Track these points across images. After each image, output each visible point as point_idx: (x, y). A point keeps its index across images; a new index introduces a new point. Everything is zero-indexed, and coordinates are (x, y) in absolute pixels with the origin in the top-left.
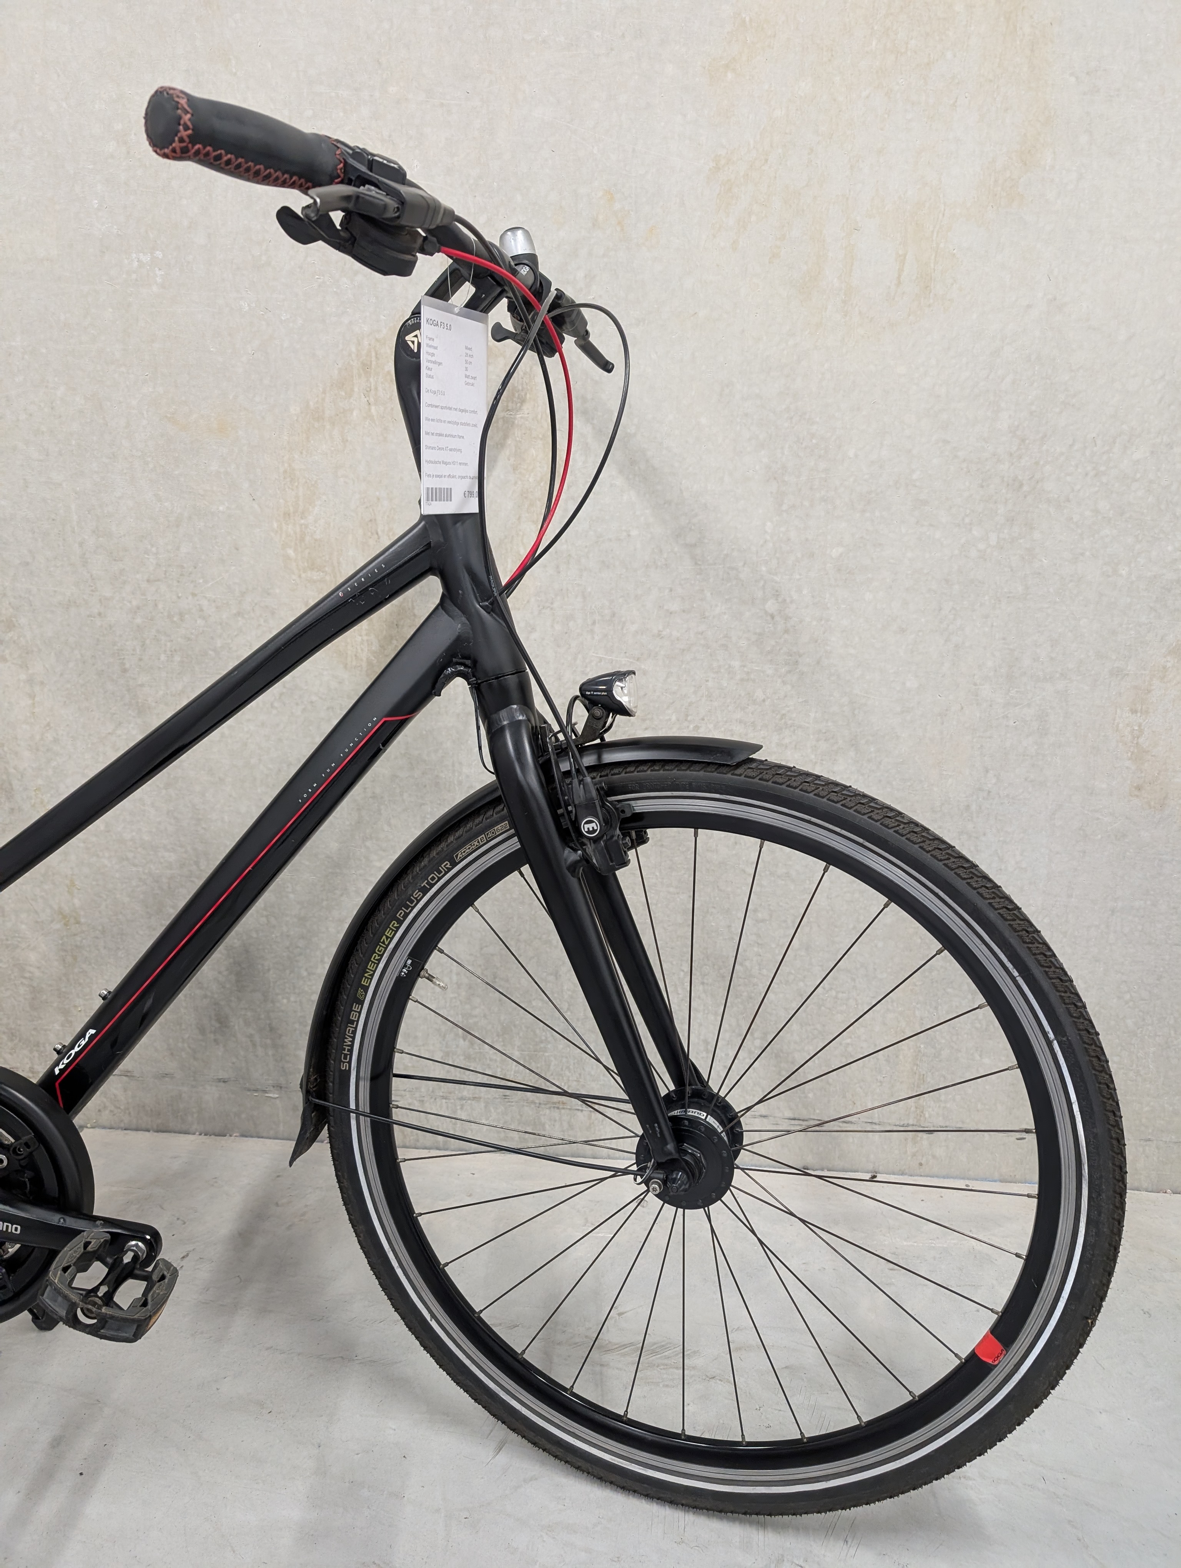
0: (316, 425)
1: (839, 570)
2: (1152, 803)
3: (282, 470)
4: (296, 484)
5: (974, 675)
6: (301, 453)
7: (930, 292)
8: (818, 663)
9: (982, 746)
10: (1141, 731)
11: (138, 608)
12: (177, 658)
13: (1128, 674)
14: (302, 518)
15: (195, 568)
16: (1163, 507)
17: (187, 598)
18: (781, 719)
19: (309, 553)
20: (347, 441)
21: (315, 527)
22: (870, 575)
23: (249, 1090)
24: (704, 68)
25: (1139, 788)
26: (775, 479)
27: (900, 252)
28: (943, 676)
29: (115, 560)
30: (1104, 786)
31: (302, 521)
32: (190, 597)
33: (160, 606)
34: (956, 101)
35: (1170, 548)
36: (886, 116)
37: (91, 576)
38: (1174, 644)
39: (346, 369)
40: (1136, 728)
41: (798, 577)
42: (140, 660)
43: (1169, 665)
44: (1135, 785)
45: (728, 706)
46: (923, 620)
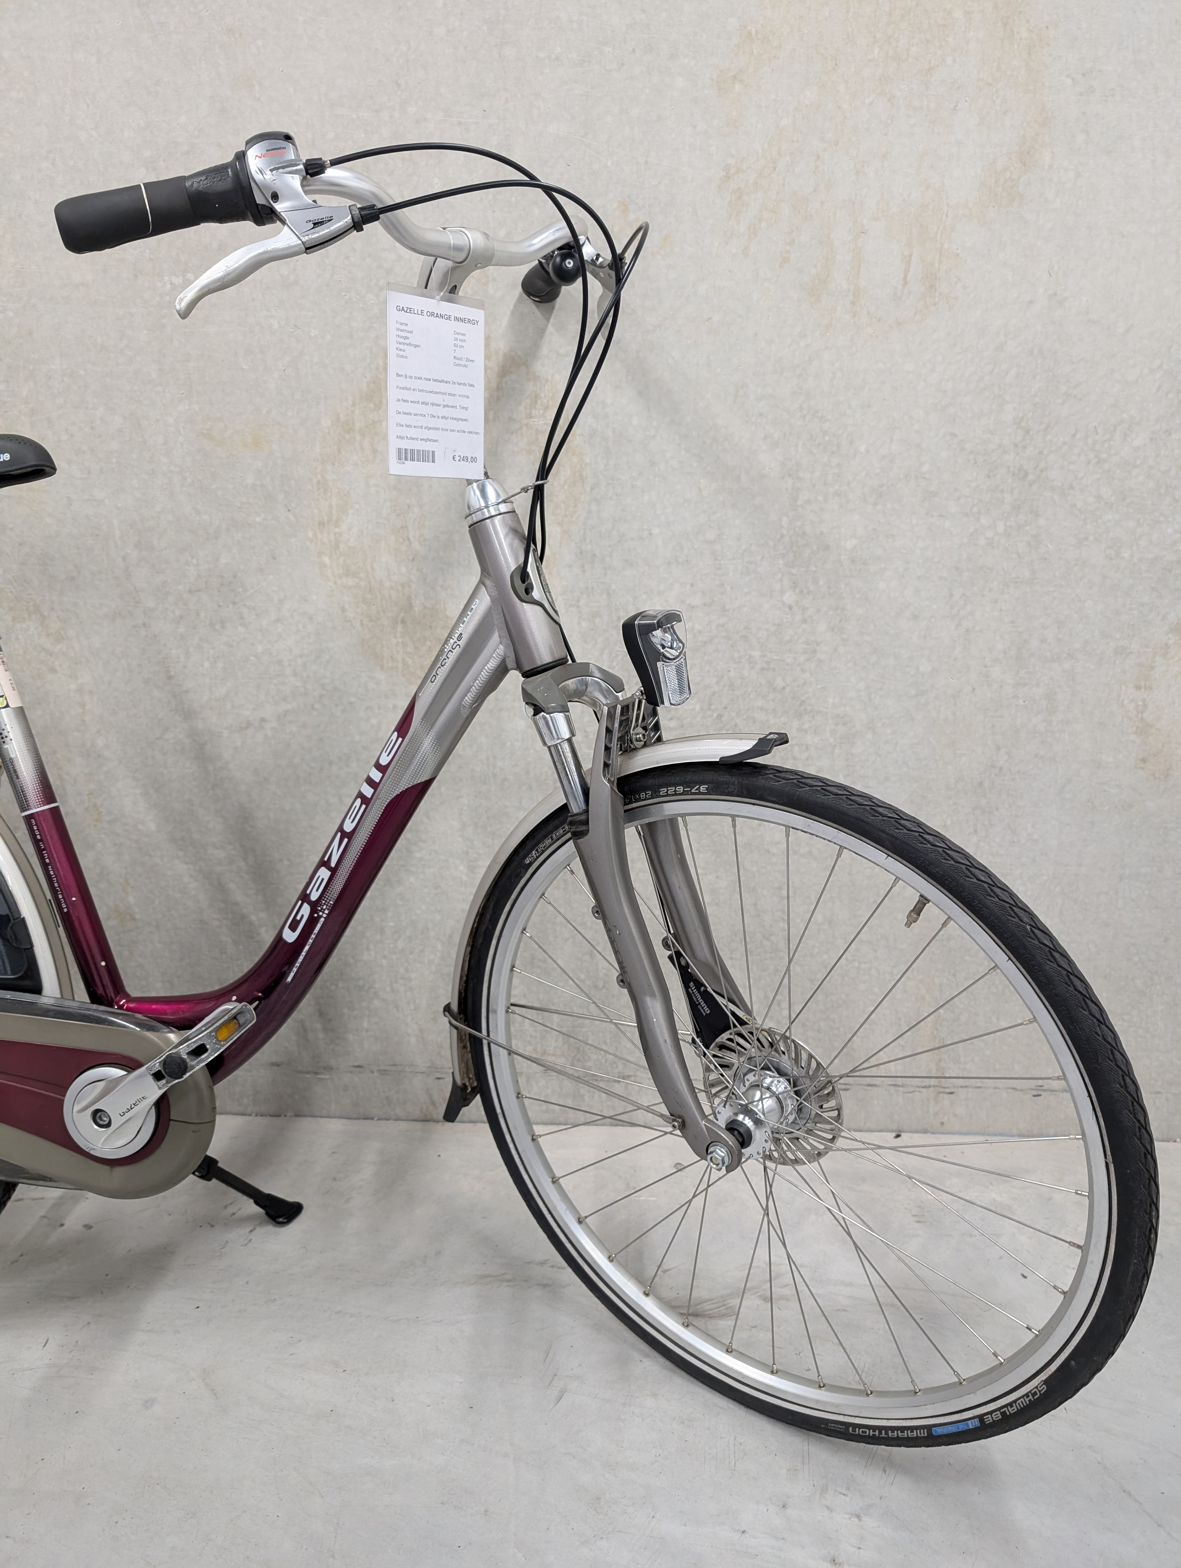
0: (347, 437)
1: (853, 561)
2: (1157, 775)
3: (315, 481)
4: (329, 494)
5: (985, 658)
6: (333, 464)
7: (935, 291)
8: (835, 650)
9: (993, 726)
10: (1145, 706)
11: (181, 617)
12: (220, 665)
13: (1131, 653)
14: (336, 527)
15: (235, 577)
16: (1162, 491)
17: (228, 607)
18: (801, 705)
19: (344, 560)
20: (377, 451)
21: (349, 535)
22: (883, 566)
23: (301, 1072)
24: (713, 80)
25: (1144, 761)
26: (790, 475)
27: (906, 254)
28: (955, 660)
29: (157, 572)
30: (1111, 759)
31: (337, 530)
32: (231, 606)
33: (202, 615)
34: (956, 106)
35: (1170, 531)
36: (890, 122)
37: (135, 588)
38: (1175, 623)
39: (374, 382)
40: (1140, 703)
41: (814, 569)
42: (185, 667)
43: (1171, 642)
44: (1140, 757)
45: (750, 695)
46: (935, 607)
